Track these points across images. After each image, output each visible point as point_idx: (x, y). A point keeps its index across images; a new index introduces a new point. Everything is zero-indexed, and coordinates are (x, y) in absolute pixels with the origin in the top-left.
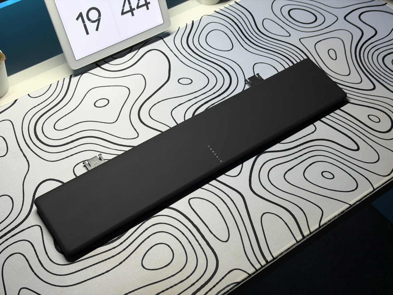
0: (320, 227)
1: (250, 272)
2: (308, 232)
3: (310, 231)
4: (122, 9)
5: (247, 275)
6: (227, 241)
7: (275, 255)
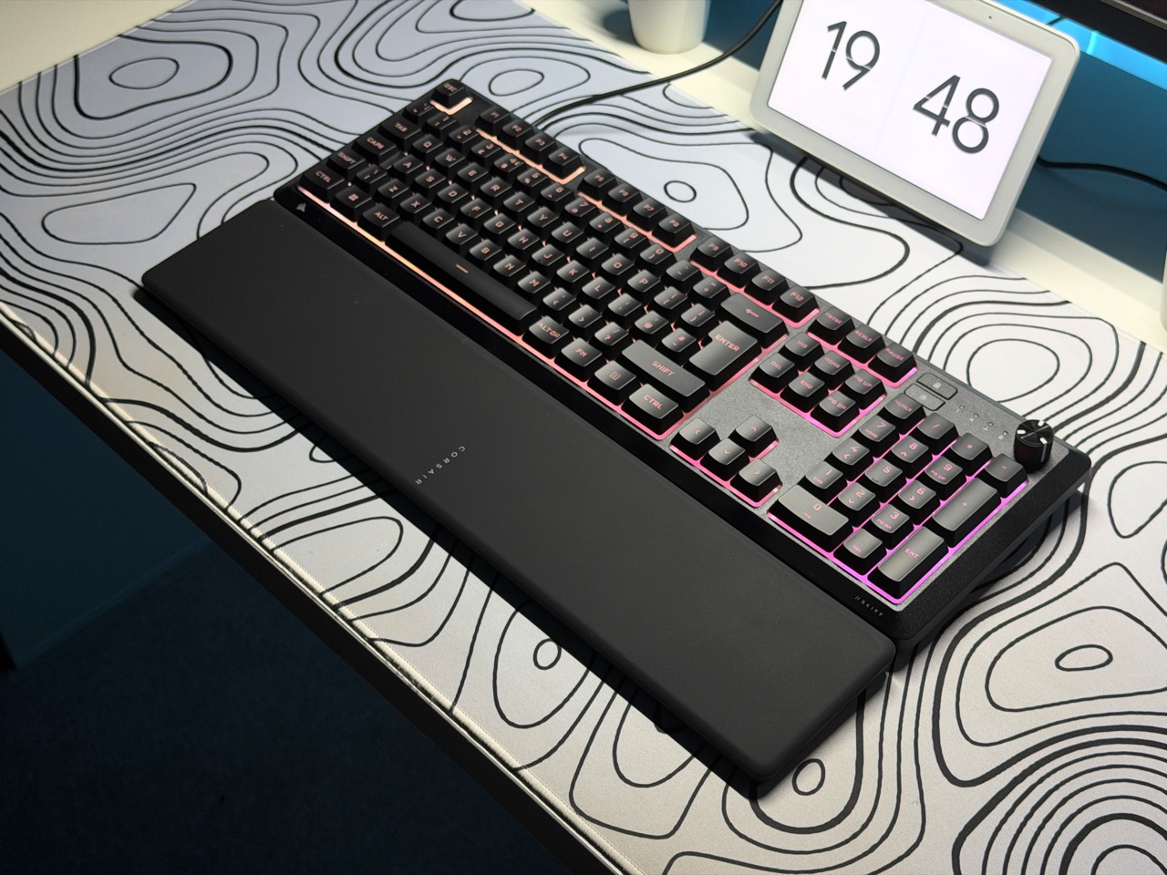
0: (371, 641)
1: (232, 510)
2: (350, 615)
3: (355, 619)
4: (924, 96)
5: (224, 503)
6: (312, 458)
7: (280, 552)
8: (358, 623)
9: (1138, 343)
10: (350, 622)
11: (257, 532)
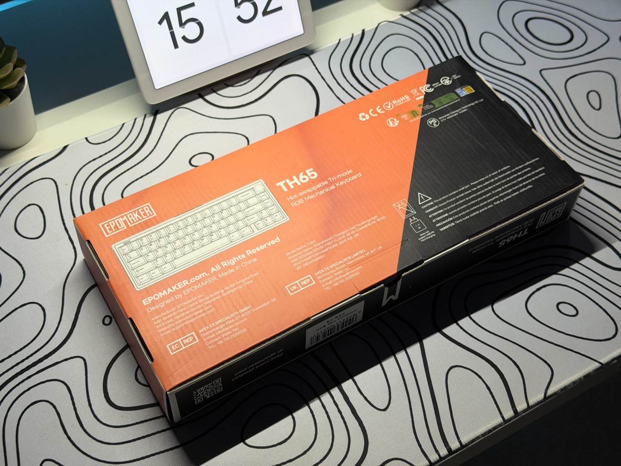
0: (545, 398)
2: (524, 406)
3: (528, 403)
6: (385, 409)
7: (465, 440)
8: (531, 402)
9: (400, 17)
10: (529, 407)
11: (444, 452)
